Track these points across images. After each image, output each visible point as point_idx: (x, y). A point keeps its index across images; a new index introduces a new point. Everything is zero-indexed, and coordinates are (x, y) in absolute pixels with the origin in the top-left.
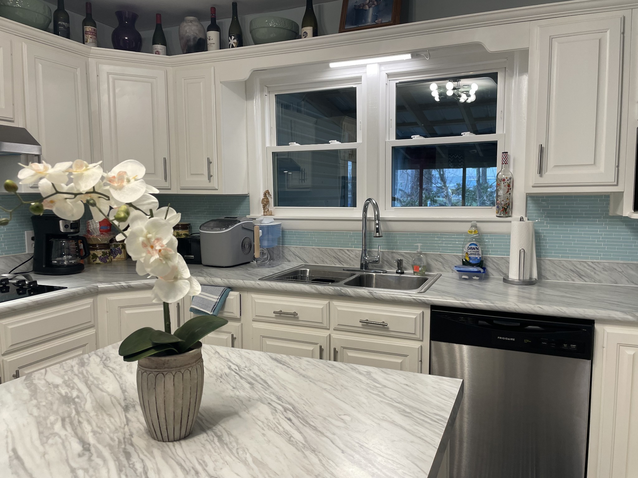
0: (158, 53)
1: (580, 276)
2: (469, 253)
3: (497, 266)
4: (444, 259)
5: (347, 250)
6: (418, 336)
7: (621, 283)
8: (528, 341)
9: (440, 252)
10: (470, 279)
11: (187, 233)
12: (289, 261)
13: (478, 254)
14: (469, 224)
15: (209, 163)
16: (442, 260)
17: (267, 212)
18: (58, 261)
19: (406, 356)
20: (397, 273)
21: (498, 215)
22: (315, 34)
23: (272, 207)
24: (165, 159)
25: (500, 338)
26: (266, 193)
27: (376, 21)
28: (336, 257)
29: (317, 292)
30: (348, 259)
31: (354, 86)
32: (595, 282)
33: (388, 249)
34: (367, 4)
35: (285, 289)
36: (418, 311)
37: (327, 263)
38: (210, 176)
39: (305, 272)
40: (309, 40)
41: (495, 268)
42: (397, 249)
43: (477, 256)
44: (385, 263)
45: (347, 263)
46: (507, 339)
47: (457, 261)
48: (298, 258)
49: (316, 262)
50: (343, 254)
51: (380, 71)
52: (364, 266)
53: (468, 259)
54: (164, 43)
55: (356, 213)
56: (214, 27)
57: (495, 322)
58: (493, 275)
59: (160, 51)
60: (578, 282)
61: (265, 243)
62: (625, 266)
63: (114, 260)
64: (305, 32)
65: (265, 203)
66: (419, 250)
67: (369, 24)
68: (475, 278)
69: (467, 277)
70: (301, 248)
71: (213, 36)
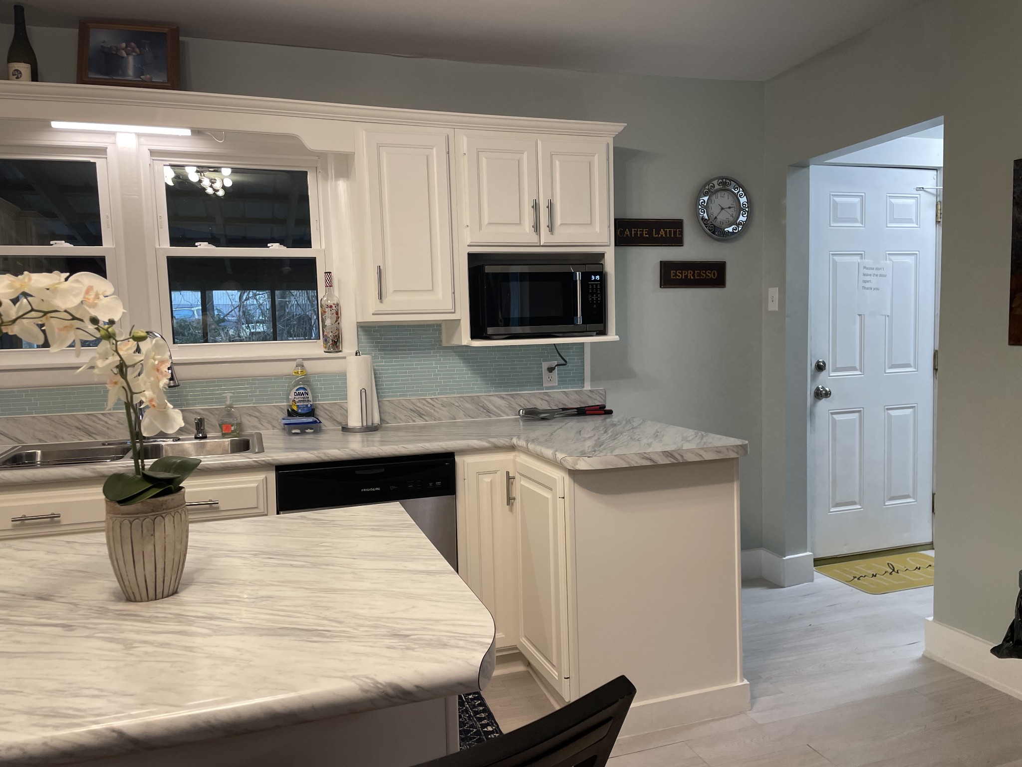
1: (420, 415)
2: (296, 400)
3: (330, 415)
4: (260, 412)
5: (102, 414)
6: (261, 509)
7: (460, 418)
8: (393, 487)
9: (254, 403)
10: (303, 432)
13: (308, 401)
14: (294, 364)
16: (257, 414)
20: (196, 438)
21: (327, 350)
22: (35, 78)
25: (365, 490)
27: (142, 77)
28: (81, 427)
30: (105, 429)
31: (92, 160)
32: (435, 420)
34: (123, 49)
36: (260, 477)
37: (63, 438)
39: (34, 455)
41: (327, 417)
43: (305, 404)
46: (371, 489)
47: (278, 413)
50: (94, 421)
51: (139, 145)
53: (295, 408)
57: (357, 472)
58: (326, 427)
60: (420, 422)
62: (462, 399)
64: (17, 70)
66: (228, 403)
67: (127, 78)
68: (309, 431)
69: (298, 431)
70: (8, 419)
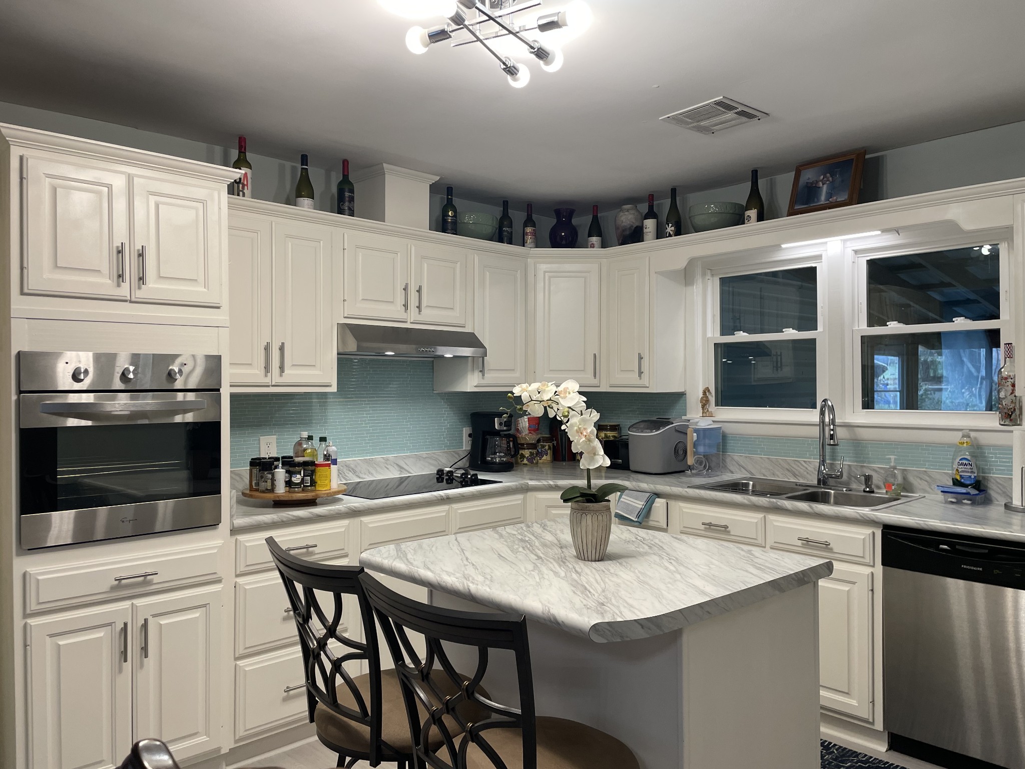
0: (593, 246)
2: (960, 470)
3: (1003, 490)
4: (930, 477)
5: (804, 461)
6: (868, 560)
8: (998, 571)
9: (926, 468)
10: (959, 502)
11: (616, 435)
12: (732, 472)
13: (972, 472)
14: (960, 434)
15: (640, 358)
16: (928, 478)
17: (706, 412)
18: (492, 458)
19: (854, 583)
20: (865, 491)
21: (1001, 423)
22: (761, 218)
23: (712, 407)
24: (595, 355)
25: (965, 567)
26: (706, 391)
27: (830, 200)
28: (790, 470)
29: (749, 503)
30: (805, 473)
31: (814, 265)
33: (857, 461)
34: (820, 181)
35: (715, 498)
36: (867, 531)
37: (778, 476)
38: (640, 373)
39: (747, 485)
40: (752, 224)
41: (999, 491)
42: (869, 462)
43: (969, 474)
44: (853, 479)
45: (803, 477)
46: (972, 568)
47: (948, 480)
48: (743, 469)
49: (764, 475)
50: (798, 466)
51: (844, 248)
52: (823, 481)
53: (958, 478)
54: (599, 234)
55: (812, 416)
56: (651, 214)
57: (957, 547)
58: (998, 501)
59: (594, 243)
61: (701, 449)
63: (540, 461)
64: (748, 217)
65: (705, 402)
66: (892, 464)
67: (822, 203)
68: (965, 501)
69: (953, 500)
70: (746, 457)
71: (650, 225)
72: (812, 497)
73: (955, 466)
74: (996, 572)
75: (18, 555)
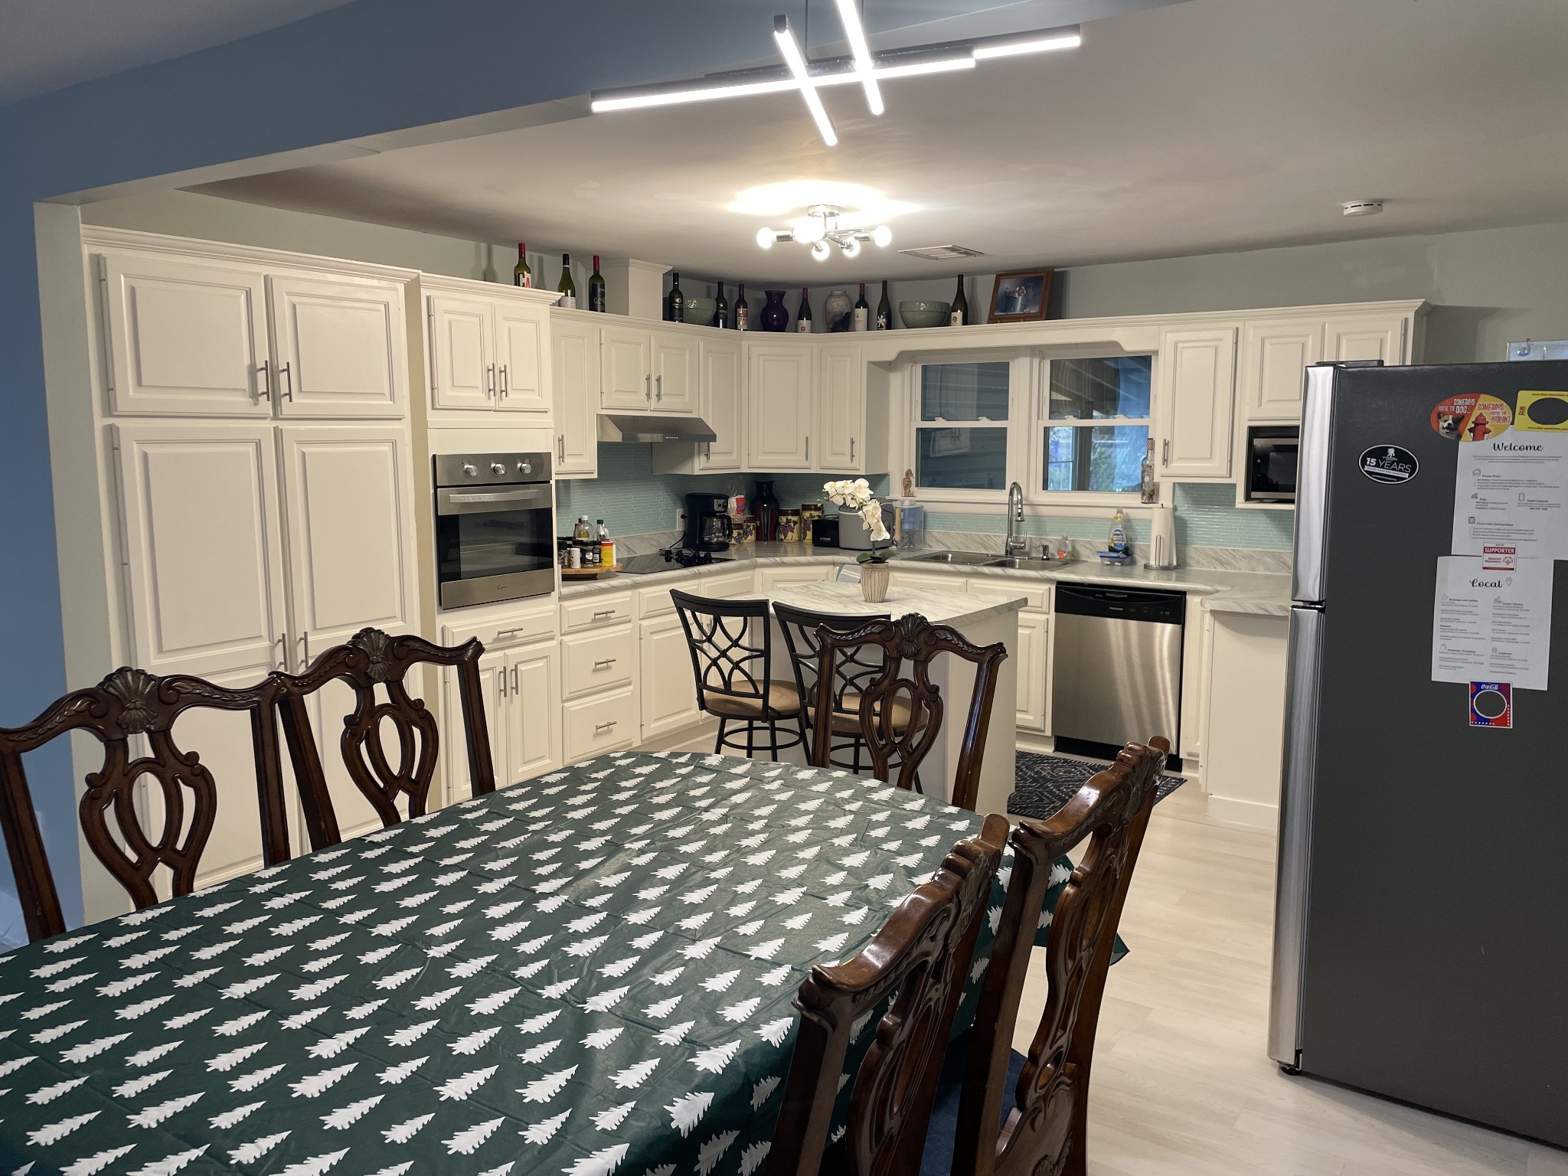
0: (803, 330)
1: (1222, 564)
2: (1114, 539)
4: (1092, 545)
5: (994, 535)
6: (1045, 609)
7: (1260, 571)
9: (1090, 539)
10: (1112, 564)
11: (821, 515)
12: (931, 547)
13: (1123, 541)
14: (1115, 511)
15: (853, 442)
16: (1090, 547)
17: (908, 494)
18: (710, 538)
19: (1034, 627)
20: (1043, 559)
21: (1143, 501)
22: (965, 322)
23: (913, 488)
24: (807, 438)
25: (1112, 608)
26: (909, 473)
29: (955, 570)
30: (995, 545)
31: (1007, 361)
32: (1235, 569)
33: (1037, 535)
35: (926, 568)
36: (1045, 587)
37: (971, 548)
38: (853, 456)
39: (947, 555)
40: (957, 326)
41: (1141, 556)
42: (1047, 535)
43: (1121, 542)
44: (1033, 549)
45: (993, 550)
46: (1116, 609)
48: (941, 544)
49: (959, 549)
52: (1010, 552)
53: (1113, 545)
54: (809, 318)
55: (1002, 496)
56: (862, 303)
57: (1107, 594)
58: (1140, 562)
59: (805, 325)
60: (1220, 569)
61: (906, 527)
62: (1262, 554)
63: (745, 541)
64: (955, 320)
65: (907, 485)
66: (1065, 536)
68: (1116, 563)
69: (1109, 563)
70: (944, 533)
71: (861, 313)
72: (1002, 564)
73: (1111, 537)
74: (1132, 610)
75: (438, 614)
